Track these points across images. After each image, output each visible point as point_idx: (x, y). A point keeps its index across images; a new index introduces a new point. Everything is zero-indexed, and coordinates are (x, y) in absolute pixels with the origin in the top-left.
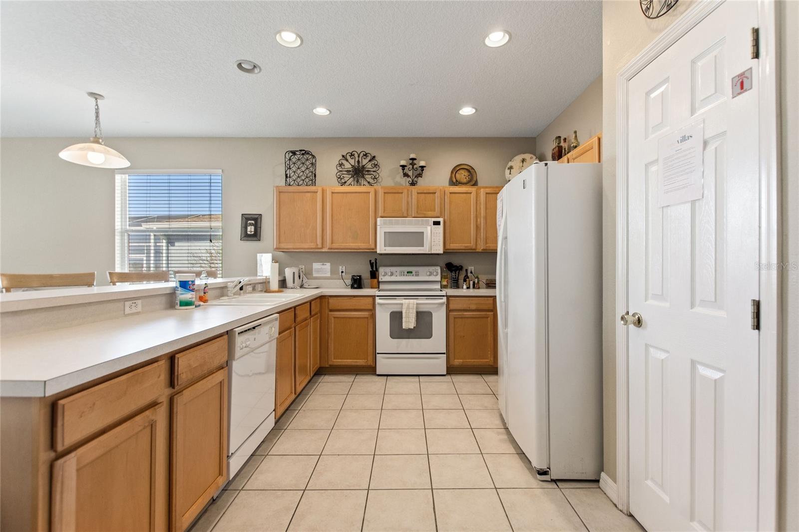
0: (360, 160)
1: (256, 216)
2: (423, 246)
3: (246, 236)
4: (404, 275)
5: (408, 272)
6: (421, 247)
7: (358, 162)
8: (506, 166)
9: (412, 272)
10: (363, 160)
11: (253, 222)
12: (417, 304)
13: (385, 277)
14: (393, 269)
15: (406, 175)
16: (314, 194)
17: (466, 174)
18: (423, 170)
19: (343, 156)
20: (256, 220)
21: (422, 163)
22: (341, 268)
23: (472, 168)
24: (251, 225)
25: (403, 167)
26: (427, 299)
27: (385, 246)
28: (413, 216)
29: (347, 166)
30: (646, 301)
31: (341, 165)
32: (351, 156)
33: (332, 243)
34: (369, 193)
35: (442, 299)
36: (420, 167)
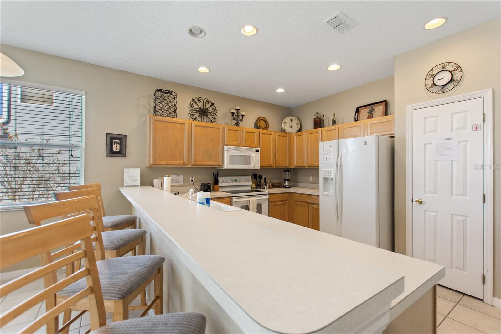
0: (205, 105)
1: (122, 137)
2: (250, 165)
3: (111, 153)
4: (232, 182)
5: (235, 180)
6: (249, 165)
7: (203, 105)
8: (282, 121)
9: (236, 180)
10: (206, 104)
11: (118, 141)
12: (257, 200)
13: (222, 184)
14: (226, 178)
15: (234, 119)
16: (183, 125)
17: (264, 123)
18: (243, 117)
19: (193, 100)
20: (120, 139)
21: (243, 113)
22: (191, 179)
23: (266, 120)
24: (116, 143)
25: (233, 114)
26: (259, 196)
27: (230, 164)
28: (244, 146)
29: (196, 107)
30: (424, 194)
31: (192, 105)
32: (198, 100)
33: (195, 161)
34: (219, 128)
35: (266, 196)
36: (241, 115)
